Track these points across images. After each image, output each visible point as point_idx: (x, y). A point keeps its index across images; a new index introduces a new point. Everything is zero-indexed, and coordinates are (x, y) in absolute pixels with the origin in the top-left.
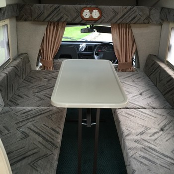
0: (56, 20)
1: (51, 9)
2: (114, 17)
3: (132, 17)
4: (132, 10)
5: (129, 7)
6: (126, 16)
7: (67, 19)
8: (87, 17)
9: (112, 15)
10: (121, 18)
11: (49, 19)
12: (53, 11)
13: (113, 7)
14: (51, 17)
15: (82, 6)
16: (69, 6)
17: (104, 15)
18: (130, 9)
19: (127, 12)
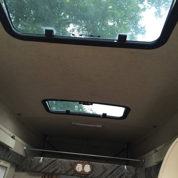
0: (51, 171)
1: (49, 162)
2: (103, 173)
3: (121, 174)
4: (119, 168)
5: (117, 165)
6: (114, 173)
7: (61, 171)
8: (80, 171)
9: (102, 170)
10: (110, 174)
11: (45, 170)
12: (50, 164)
13: (102, 164)
14: (47, 168)
15: (76, 161)
16: (64, 160)
17: (95, 170)
18: (118, 167)
19: (115, 169)
